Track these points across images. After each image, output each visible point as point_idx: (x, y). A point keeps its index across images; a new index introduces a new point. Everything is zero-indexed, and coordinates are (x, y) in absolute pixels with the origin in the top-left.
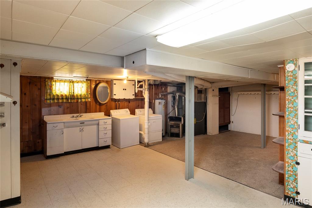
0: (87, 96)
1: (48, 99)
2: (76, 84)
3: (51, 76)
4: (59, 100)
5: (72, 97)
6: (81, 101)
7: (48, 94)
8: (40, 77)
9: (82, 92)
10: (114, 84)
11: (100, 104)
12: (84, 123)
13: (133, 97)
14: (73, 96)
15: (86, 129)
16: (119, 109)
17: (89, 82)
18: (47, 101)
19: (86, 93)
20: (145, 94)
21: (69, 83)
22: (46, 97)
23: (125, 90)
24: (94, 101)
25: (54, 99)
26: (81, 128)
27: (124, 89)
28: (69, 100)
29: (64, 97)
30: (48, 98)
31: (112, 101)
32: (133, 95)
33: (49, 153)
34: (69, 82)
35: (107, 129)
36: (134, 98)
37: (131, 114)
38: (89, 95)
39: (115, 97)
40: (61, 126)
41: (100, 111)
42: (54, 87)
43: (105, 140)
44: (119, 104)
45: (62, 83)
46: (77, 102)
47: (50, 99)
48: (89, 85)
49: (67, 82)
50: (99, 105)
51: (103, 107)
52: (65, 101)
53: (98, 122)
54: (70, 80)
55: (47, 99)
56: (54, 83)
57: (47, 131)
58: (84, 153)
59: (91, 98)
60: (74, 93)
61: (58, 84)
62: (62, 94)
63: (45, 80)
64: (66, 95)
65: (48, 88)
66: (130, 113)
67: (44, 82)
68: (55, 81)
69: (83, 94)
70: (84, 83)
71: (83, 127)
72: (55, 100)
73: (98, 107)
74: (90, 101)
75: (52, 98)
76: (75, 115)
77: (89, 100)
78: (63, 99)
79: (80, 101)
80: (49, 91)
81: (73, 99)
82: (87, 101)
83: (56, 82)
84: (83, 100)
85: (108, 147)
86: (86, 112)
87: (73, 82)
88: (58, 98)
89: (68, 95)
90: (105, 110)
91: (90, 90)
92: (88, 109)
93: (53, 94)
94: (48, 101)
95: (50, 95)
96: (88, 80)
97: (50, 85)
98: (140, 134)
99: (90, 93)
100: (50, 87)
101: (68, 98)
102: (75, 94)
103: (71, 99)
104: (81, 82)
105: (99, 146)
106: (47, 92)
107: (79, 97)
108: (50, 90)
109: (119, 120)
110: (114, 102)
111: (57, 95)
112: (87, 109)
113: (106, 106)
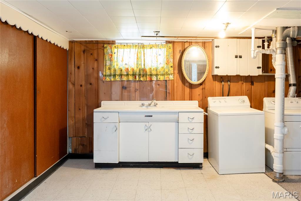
0: (166, 70)
1: (108, 76)
2: (148, 51)
3: (110, 38)
4: (123, 77)
5: (143, 73)
7: (107, 67)
8: (97, 42)
9: (159, 63)
10: (216, 47)
11: (192, 86)
13: (259, 72)
14: (144, 70)
15: (156, 126)
16: (228, 96)
17: (171, 45)
18: (106, 78)
19: (165, 66)
20: (275, 61)
21: (137, 50)
22: (104, 73)
23: (241, 57)
24: (180, 79)
25: (115, 75)
26: (147, 124)
27: (236, 57)
28: (137, 77)
29: (131, 73)
30: (107, 74)
31: (215, 81)
32: (258, 68)
33: (97, 159)
34: (137, 47)
35: (194, 131)
36: (261, 73)
37: (251, 107)
38: (172, 69)
39: (217, 72)
40: (114, 118)
41: (191, 99)
42: (115, 56)
43: (191, 152)
44: (229, 86)
45: (127, 50)
46: (151, 81)
47: (110, 75)
48: (171, 50)
49: (135, 47)
50: (190, 88)
51: (198, 91)
52: (131, 78)
53: (176, 116)
54: (139, 43)
55: (106, 75)
56: (115, 50)
59: (174, 73)
60: (144, 65)
61: (121, 50)
62: (127, 67)
63: (103, 47)
64: (133, 70)
65: (107, 59)
66: (249, 104)
67: (103, 48)
68: (117, 46)
69: (160, 67)
70: (161, 47)
72: (117, 77)
73: (187, 90)
74: (174, 80)
75: (112, 74)
76: (146, 103)
77: (171, 77)
78: (127, 75)
79: (154, 78)
80: (108, 63)
81: (143, 75)
82: (168, 79)
83: (118, 48)
84: (162, 78)
85: (197, 166)
86: (166, 99)
87: (143, 46)
88: (121, 74)
89: (135, 69)
90: (201, 96)
91: (172, 60)
92: (169, 93)
93: (114, 68)
94: (107, 78)
95: (110, 69)
96: (170, 43)
97: (110, 53)
98: (267, 151)
99: (172, 65)
100: (110, 56)
101: (136, 74)
102: (147, 68)
103: (139, 75)
104: (157, 46)
106: (106, 65)
107: (154, 72)
108: (111, 61)
109: (217, 115)
110: (218, 82)
111: (120, 69)
112: (168, 94)
113: (203, 89)
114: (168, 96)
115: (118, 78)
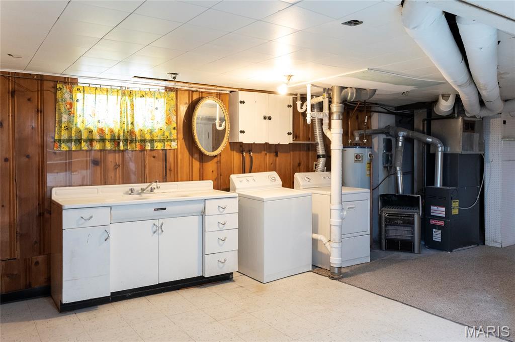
0: (167, 134)
1: (64, 141)
2: (138, 101)
3: (70, 74)
4: (94, 143)
5: (130, 137)
6: (152, 147)
7: (63, 126)
8: (41, 78)
9: (155, 122)
10: (241, 102)
11: (203, 158)
12: (165, 209)
13: (289, 140)
14: (131, 133)
15: (171, 225)
16: (250, 172)
17: (173, 94)
18: (60, 146)
19: (164, 127)
21: (120, 97)
22: (56, 135)
23: (270, 118)
24: (186, 149)
25: (79, 141)
26: (156, 222)
27: (265, 118)
28: (121, 144)
29: (108, 137)
30: (62, 138)
31: (233, 150)
32: (289, 134)
33: (69, 295)
34: (120, 92)
35: (226, 227)
36: (292, 142)
38: (174, 132)
39: (243, 139)
40: (102, 216)
41: (202, 178)
42: (78, 107)
43: (222, 257)
44: (251, 157)
45: (102, 97)
46: (143, 150)
47: (69, 140)
48: (173, 103)
49: (116, 93)
50: (200, 162)
51: (211, 166)
52: (108, 146)
54: (121, 87)
55: (60, 141)
56: (79, 96)
57: (64, 232)
58: (163, 294)
59: (177, 139)
60: (132, 124)
61: (89, 97)
62: (100, 126)
63: (55, 87)
64: (112, 131)
65: (63, 110)
66: (281, 183)
67: (53, 90)
68: (81, 89)
69: (157, 127)
70: (159, 96)
71: (161, 221)
72: (83, 144)
73: (196, 164)
74: (177, 149)
75: (74, 138)
76: (137, 187)
77: (174, 145)
78: (103, 140)
79: (148, 147)
80: (65, 118)
81: (132, 141)
82: (168, 148)
83: (84, 91)
84: (159, 146)
85: (226, 278)
86: (165, 180)
87: (131, 94)
88: (90, 138)
89: (116, 131)
90: (215, 173)
91: (174, 118)
92: (170, 170)
93: (76, 127)
94: (63, 145)
95: (68, 129)
96: (172, 91)
97: (68, 100)
99: (175, 125)
100: (68, 106)
101: (119, 139)
102: (137, 130)
103: (126, 140)
104: (152, 94)
105: (206, 276)
106: (60, 121)
107: (148, 137)
108: (69, 114)
110: (237, 152)
111: (87, 129)
112: (168, 171)
113: (217, 163)
114: (168, 174)
115: (84, 146)
